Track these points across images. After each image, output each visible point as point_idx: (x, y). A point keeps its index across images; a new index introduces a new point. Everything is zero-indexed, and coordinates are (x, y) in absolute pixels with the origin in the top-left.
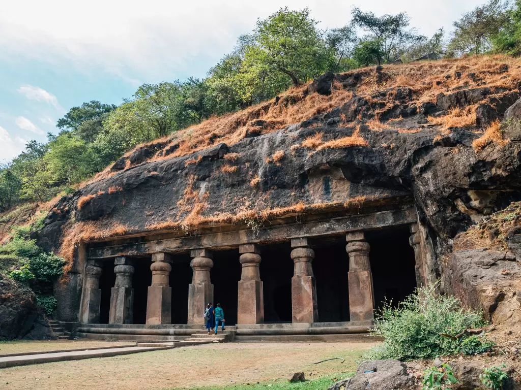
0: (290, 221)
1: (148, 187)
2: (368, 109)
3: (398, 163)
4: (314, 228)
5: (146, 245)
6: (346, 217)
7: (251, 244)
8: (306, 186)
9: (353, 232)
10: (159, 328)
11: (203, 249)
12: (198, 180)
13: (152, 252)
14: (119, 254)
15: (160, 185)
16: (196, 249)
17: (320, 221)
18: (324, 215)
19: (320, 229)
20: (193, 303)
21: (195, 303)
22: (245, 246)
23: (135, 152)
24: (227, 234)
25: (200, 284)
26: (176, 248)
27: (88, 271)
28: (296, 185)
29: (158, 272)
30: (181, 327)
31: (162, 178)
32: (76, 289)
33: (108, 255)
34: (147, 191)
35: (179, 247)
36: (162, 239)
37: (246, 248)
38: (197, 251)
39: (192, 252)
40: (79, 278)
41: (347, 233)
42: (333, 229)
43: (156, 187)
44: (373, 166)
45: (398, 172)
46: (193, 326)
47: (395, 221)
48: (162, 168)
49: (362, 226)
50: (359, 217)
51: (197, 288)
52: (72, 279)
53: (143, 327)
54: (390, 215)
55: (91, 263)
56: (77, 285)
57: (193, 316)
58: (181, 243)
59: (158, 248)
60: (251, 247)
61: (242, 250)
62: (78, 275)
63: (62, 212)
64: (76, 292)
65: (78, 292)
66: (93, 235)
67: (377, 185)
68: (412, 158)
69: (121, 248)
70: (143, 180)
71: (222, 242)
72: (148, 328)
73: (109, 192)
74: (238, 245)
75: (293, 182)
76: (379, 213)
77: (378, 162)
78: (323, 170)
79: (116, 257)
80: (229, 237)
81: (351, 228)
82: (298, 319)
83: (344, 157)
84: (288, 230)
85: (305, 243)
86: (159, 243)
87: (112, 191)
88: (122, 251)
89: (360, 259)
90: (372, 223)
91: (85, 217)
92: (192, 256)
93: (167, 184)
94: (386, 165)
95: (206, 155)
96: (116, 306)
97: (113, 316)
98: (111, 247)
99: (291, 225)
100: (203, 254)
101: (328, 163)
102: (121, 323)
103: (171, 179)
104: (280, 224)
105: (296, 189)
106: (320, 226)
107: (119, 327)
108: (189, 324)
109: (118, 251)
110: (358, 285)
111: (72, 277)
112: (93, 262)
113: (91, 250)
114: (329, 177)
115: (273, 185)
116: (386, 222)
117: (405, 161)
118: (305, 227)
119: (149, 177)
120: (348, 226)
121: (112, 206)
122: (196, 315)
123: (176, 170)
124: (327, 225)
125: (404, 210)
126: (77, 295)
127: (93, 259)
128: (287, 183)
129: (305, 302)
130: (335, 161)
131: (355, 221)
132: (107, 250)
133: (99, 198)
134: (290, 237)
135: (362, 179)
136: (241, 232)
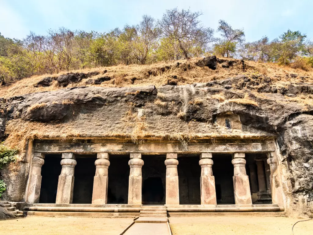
0: (202, 142)
1: (94, 104)
2: (250, 84)
3: (277, 119)
4: (217, 148)
5: (92, 146)
6: (236, 143)
7: (175, 153)
8: (216, 122)
9: (239, 153)
10: (104, 207)
11: (140, 153)
12: (135, 106)
13: (98, 152)
14: (67, 151)
15: (103, 105)
16: (135, 153)
17: (221, 144)
18: (223, 140)
19: (221, 149)
20: (133, 189)
21: (134, 190)
22: (171, 154)
23: (63, 76)
24: (159, 145)
25: (138, 177)
26: (119, 150)
27: (34, 161)
28: (209, 121)
29: (103, 166)
30: (123, 206)
31: (105, 100)
32: (24, 175)
33: (54, 150)
34: (93, 107)
35: (120, 150)
36: (107, 143)
37: (171, 155)
38: (135, 154)
39: (131, 154)
40: (27, 166)
41: (236, 153)
42: (228, 150)
43: (100, 106)
44: (261, 118)
45: (277, 123)
46: (133, 205)
47: (263, 149)
48: (104, 93)
49: (244, 150)
50: (243, 144)
51: (136, 179)
52: (22, 167)
53: (90, 206)
54: (260, 145)
55: (38, 155)
56: (25, 172)
57: (133, 198)
58: (122, 147)
59: (103, 149)
60: (175, 155)
61: (168, 156)
62: (27, 164)
63: (5, 111)
64: (24, 178)
65: (25, 177)
66: (46, 134)
67: (259, 128)
68: (288, 117)
69: (69, 146)
70: (91, 99)
71: (154, 150)
72: (95, 207)
73: (63, 103)
74: (166, 153)
75: (208, 118)
76: (254, 143)
77: (265, 116)
78: (227, 114)
79: (64, 152)
80: (160, 147)
81: (238, 151)
82: (207, 202)
83: (244, 110)
84: (200, 147)
85: (211, 156)
86: (104, 145)
87: (65, 102)
88: (69, 148)
89: (243, 169)
90: (250, 149)
91: (35, 118)
92: (131, 157)
93: (109, 105)
94: (270, 118)
95: (143, 91)
96: (63, 190)
97: (61, 197)
98: (58, 144)
99: (202, 144)
100: (140, 156)
101: (233, 111)
102: (68, 203)
103: (113, 102)
104: (195, 143)
105: (209, 123)
106: (220, 147)
107: (67, 206)
108: (129, 204)
109: (65, 148)
110: (243, 184)
111: (22, 166)
112: (40, 155)
113: (38, 145)
114: (229, 119)
115: (193, 118)
116: (258, 149)
117: (283, 119)
118: (211, 146)
119: (95, 97)
120: (237, 149)
121: (65, 114)
122: (135, 198)
123: (117, 97)
124: (224, 147)
125: (268, 144)
126: (24, 180)
127: (40, 152)
128: (203, 119)
129: (211, 192)
130: (238, 111)
131: (240, 146)
132: (55, 146)
133: (53, 107)
134: (202, 152)
135: (250, 123)
136: (168, 144)
